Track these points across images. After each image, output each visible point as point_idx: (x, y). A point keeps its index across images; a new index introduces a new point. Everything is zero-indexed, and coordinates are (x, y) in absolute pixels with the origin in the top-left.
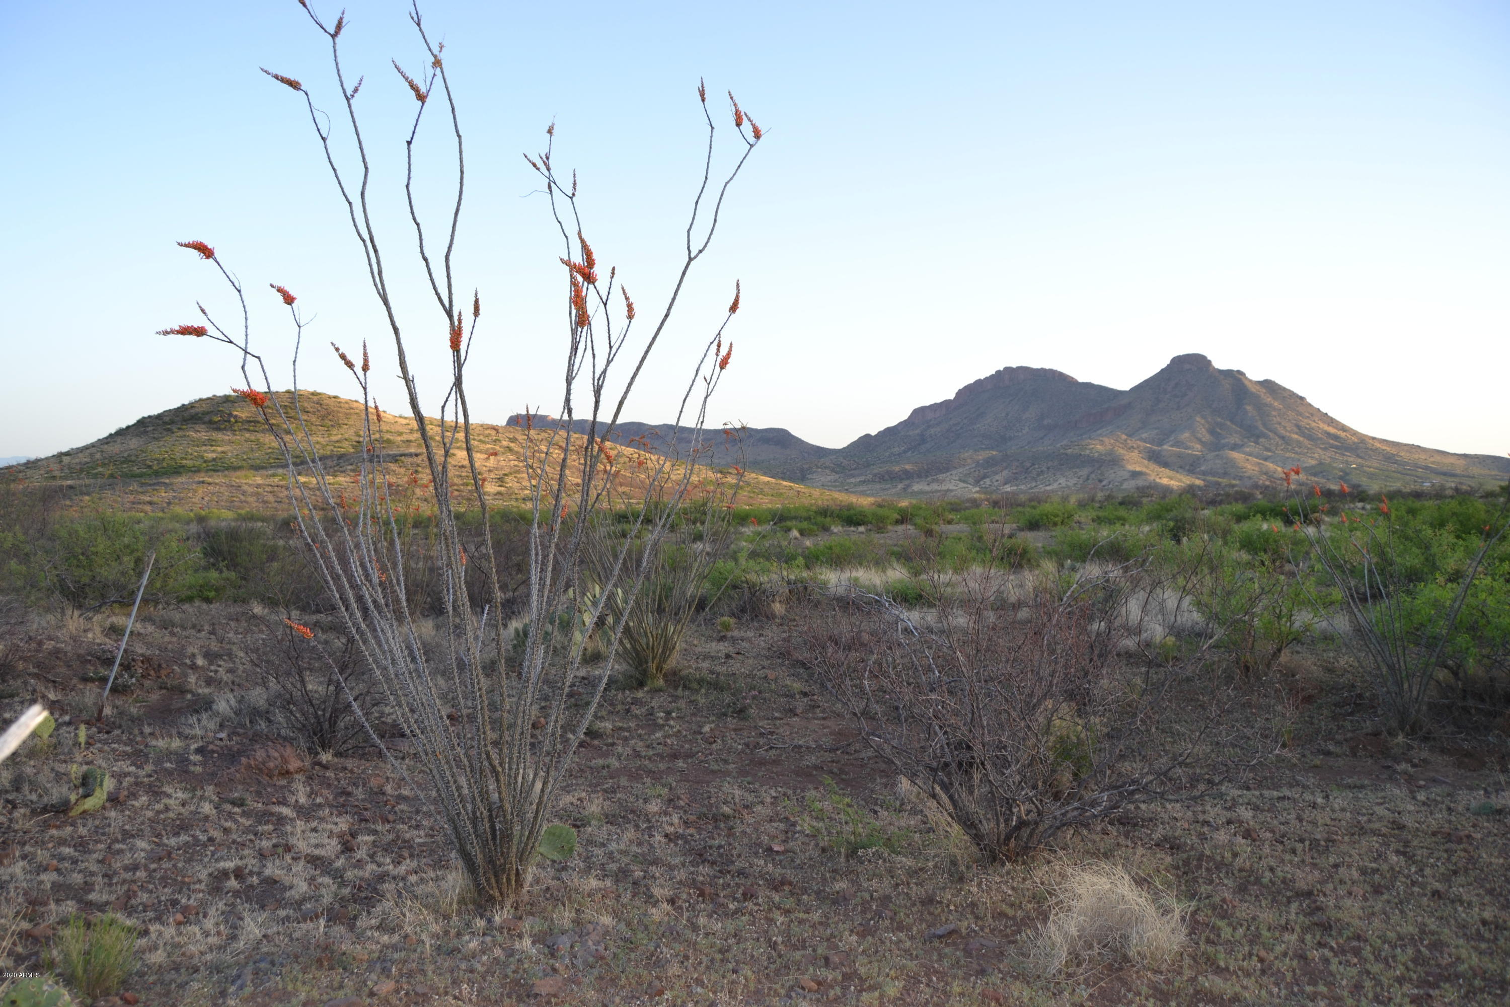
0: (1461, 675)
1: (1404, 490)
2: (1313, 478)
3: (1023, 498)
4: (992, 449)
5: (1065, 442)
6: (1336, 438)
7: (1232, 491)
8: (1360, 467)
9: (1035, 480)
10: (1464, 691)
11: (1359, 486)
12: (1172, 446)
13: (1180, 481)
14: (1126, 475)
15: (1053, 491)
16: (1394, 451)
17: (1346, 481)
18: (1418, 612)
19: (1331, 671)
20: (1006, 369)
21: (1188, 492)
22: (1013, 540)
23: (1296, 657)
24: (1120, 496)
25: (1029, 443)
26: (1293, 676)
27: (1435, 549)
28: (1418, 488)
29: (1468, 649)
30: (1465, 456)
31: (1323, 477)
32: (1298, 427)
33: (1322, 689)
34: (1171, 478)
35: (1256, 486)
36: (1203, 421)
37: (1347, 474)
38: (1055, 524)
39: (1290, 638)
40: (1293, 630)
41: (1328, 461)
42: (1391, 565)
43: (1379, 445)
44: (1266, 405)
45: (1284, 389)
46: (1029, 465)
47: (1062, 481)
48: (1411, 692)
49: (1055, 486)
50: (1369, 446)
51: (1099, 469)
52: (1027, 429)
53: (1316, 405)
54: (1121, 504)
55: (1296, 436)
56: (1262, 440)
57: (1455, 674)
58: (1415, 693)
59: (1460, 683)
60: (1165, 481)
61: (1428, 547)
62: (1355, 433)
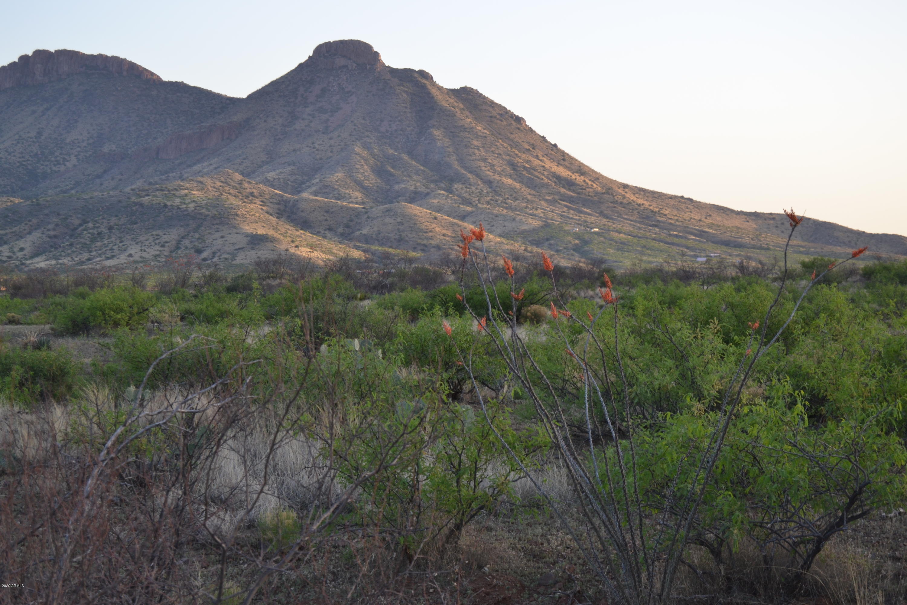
0: (725, 554)
1: (666, 268)
2: (535, 249)
3: (64, 279)
4: (13, 193)
5: (139, 184)
6: (570, 184)
7: (409, 269)
8: (605, 230)
9: (87, 247)
10: (729, 579)
11: (602, 261)
12: (316, 194)
13: (331, 253)
14: (243, 241)
15: (118, 269)
16: (654, 207)
17: (583, 254)
18: (662, 457)
19: (537, 557)
20: (38, 53)
21: (340, 270)
22: (43, 354)
23: (485, 536)
24: (231, 276)
25: (77, 184)
26: (480, 567)
27: (694, 360)
28: (688, 265)
29: (732, 513)
30: (756, 216)
31: (550, 247)
32: (513, 165)
33: (523, 587)
34: (313, 247)
35: (446, 261)
36: (365, 153)
37: (586, 243)
38: (116, 324)
39: (474, 506)
40: (479, 492)
41: (557, 221)
42: (631, 385)
43: (633, 198)
44: (464, 129)
45: (492, 104)
46: (77, 222)
47: (134, 250)
48: (652, 586)
49: (122, 259)
50: (619, 198)
51: (196, 230)
52: (74, 160)
53: (540, 132)
54: (231, 289)
55: (510, 181)
56: (457, 186)
57: (716, 553)
58: (658, 585)
59: (722, 567)
60: (304, 252)
61: (684, 357)
62: (597, 177)
